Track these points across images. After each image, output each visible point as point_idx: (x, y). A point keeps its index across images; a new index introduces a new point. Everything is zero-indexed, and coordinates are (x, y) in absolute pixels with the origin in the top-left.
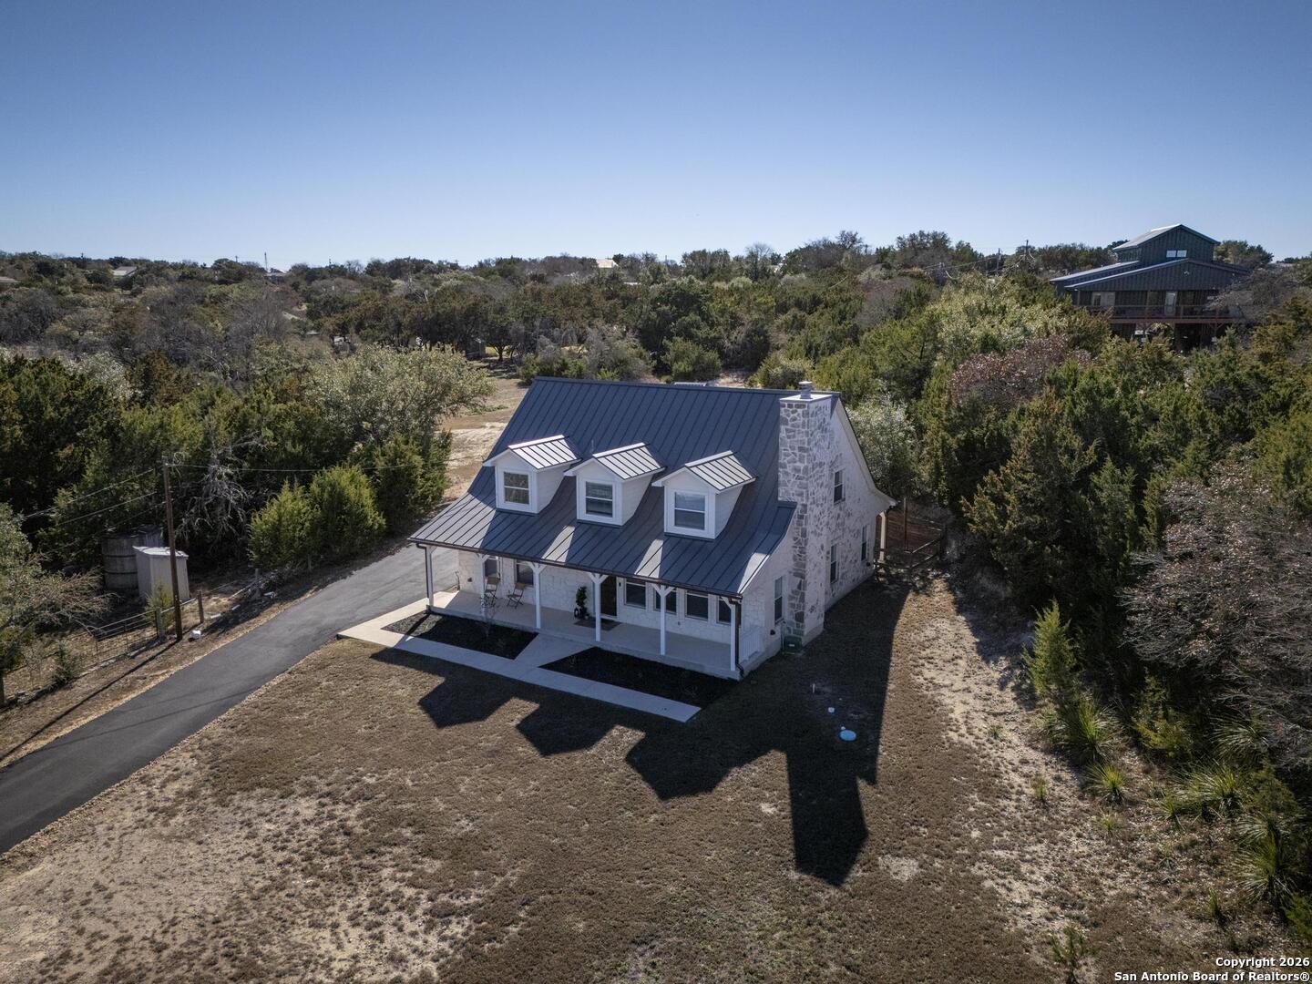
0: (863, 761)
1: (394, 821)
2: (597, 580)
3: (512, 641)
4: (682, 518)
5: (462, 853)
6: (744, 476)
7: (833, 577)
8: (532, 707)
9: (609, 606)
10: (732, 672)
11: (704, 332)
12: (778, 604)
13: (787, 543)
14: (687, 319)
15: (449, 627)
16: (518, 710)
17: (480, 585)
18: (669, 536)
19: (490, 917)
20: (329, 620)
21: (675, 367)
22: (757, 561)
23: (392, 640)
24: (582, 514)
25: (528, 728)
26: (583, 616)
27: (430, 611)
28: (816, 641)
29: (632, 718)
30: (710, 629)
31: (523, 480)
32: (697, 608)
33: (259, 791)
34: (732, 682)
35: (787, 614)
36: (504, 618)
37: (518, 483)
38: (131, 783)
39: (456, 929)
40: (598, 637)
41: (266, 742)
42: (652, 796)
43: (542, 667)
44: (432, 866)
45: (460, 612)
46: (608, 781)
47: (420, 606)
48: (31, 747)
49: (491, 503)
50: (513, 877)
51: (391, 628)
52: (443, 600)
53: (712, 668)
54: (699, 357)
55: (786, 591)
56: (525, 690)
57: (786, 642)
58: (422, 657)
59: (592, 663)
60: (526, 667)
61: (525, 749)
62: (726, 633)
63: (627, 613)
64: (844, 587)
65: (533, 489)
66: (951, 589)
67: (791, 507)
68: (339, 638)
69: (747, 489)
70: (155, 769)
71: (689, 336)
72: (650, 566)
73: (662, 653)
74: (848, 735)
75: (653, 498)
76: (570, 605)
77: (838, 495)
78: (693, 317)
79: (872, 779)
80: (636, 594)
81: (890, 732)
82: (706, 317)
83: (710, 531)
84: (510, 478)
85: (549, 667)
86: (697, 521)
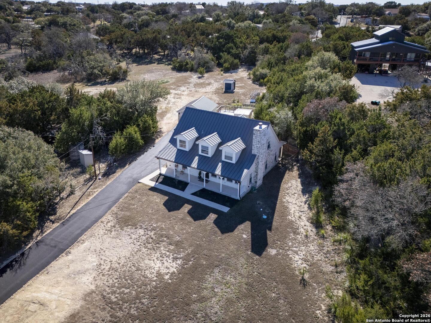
0: (268, 224)
1: (162, 236)
2: (205, 173)
3: (182, 185)
4: (226, 157)
5: (178, 244)
6: (243, 146)
7: (266, 167)
8: (190, 207)
9: (207, 176)
10: (238, 198)
11: (234, 51)
12: (251, 179)
13: (253, 167)
14: (229, 45)
15: (167, 180)
16: (187, 208)
17: (174, 168)
18: (223, 162)
19: (186, 259)
20: (135, 176)
21: (224, 65)
22: (246, 171)
23: (152, 184)
24: (200, 153)
25: (190, 212)
26: (200, 178)
27: (160, 174)
28: (261, 187)
29: (215, 211)
30: (233, 185)
31: (184, 142)
32: (230, 180)
33: (129, 227)
34: (238, 200)
35: (253, 181)
36: (182, 178)
38: (99, 223)
39: (179, 262)
40: (204, 185)
41: (128, 214)
42: (219, 232)
43: (191, 194)
44: (172, 247)
45: (169, 175)
46: (208, 228)
47: (157, 173)
48: (73, 212)
49: (176, 146)
50: (189, 251)
51: (152, 180)
52: (164, 171)
53: (233, 196)
54: (232, 62)
55: (253, 176)
56: (188, 202)
57: (252, 188)
58: (161, 190)
59: (203, 193)
60: (187, 194)
61: (189, 218)
62: (237, 186)
63: (211, 178)
64: (269, 169)
65: (187, 144)
67: (255, 156)
68: (139, 182)
70: (103, 219)
71: (229, 53)
72: (218, 171)
73: (221, 191)
74: (265, 217)
75: (218, 152)
76: (197, 175)
77: (269, 147)
78: (231, 45)
79: (270, 229)
80: (214, 175)
81: (276, 217)
82: (235, 44)
83: (234, 161)
84: (180, 141)
85: (193, 194)
86: (231, 158)
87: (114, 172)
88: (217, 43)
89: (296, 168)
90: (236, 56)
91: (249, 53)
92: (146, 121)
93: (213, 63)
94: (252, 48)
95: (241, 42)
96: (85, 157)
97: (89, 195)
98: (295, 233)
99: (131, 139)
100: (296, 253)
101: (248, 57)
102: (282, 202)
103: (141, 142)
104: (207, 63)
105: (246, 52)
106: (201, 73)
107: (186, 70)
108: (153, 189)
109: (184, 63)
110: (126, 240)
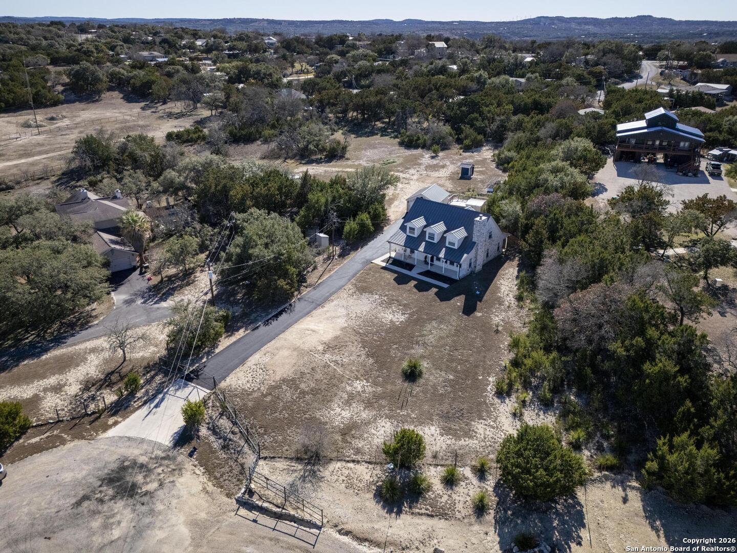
0: (480, 298)
1: (393, 300)
2: (430, 256)
3: (410, 267)
4: (450, 243)
5: (405, 305)
6: (465, 234)
7: (487, 256)
8: (416, 282)
9: (432, 260)
10: (458, 278)
11: (478, 124)
12: (470, 264)
13: (473, 251)
14: (473, 115)
15: (395, 262)
16: (413, 283)
17: (402, 252)
18: (447, 248)
19: (411, 315)
20: (368, 258)
21: (465, 142)
22: (465, 255)
23: (384, 264)
24: (427, 239)
25: (415, 286)
26: (426, 262)
27: (390, 257)
28: (480, 272)
29: (436, 286)
30: (455, 268)
31: (414, 229)
32: (452, 263)
33: (367, 293)
34: (457, 280)
35: (473, 265)
36: (409, 261)
37: (412, 229)
38: (342, 290)
39: (406, 316)
40: (429, 268)
41: (365, 285)
42: (439, 300)
44: (401, 307)
45: (398, 258)
46: (431, 297)
47: (387, 256)
48: (319, 281)
49: (405, 232)
50: (414, 310)
51: (383, 261)
52: (393, 255)
53: (453, 277)
54: (475, 138)
55: (473, 261)
56: (415, 279)
57: (471, 272)
58: (391, 269)
59: (428, 273)
60: (413, 273)
61: (415, 290)
62: (457, 269)
63: (436, 262)
64: (490, 258)
65: (416, 231)
66: (519, 260)
67: (475, 243)
68: (372, 263)
69: (466, 238)
70: (346, 287)
71: (472, 126)
72: (442, 255)
73: (443, 273)
74: (478, 293)
75: (443, 239)
76: (423, 259)
77: (490, 237)
78: (476, 115)
79: (480, 301)
80: (439, 259)
81: (488, 293)
82: (481, 113)
83: (456, 247)
84: (410, 228)
85: (418, 274)
86: (454, 244)
87: (349, 254)
88: (458, 112)
89: (517, 259)
90: (481, 131)
91: (498, 127)
92: (376, 209)
93: (451, 138)
94: (502, 121)
95: (489, 112)
96: (322, 240)
97: (330, 270)
98: (500, 304)
99: (362, 225)
100: (497, 316)
101: (495, 131)
102: (496, 283)
103: (372, 228)
104: (444, 138)
105: (494, 126)
106: (435, 152)
107: (416, 147)
108: (384, 268)
109: (415, 138)
110: (365, 301)
